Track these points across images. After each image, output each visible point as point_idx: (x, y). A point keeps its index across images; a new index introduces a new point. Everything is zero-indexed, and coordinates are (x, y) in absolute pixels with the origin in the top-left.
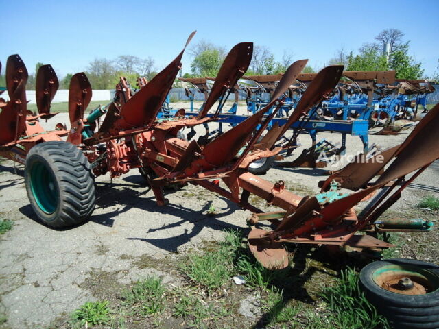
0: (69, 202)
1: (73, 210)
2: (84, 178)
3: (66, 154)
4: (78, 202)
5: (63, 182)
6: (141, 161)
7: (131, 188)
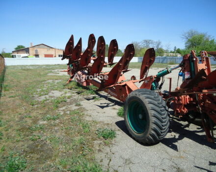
0: (155, 130)
1: (156, 135)
2: (165, 116)
3: (154, 99)
4: (159, 131)
5: (153, 117)
6: (201, 109)
7: (175, 120)
